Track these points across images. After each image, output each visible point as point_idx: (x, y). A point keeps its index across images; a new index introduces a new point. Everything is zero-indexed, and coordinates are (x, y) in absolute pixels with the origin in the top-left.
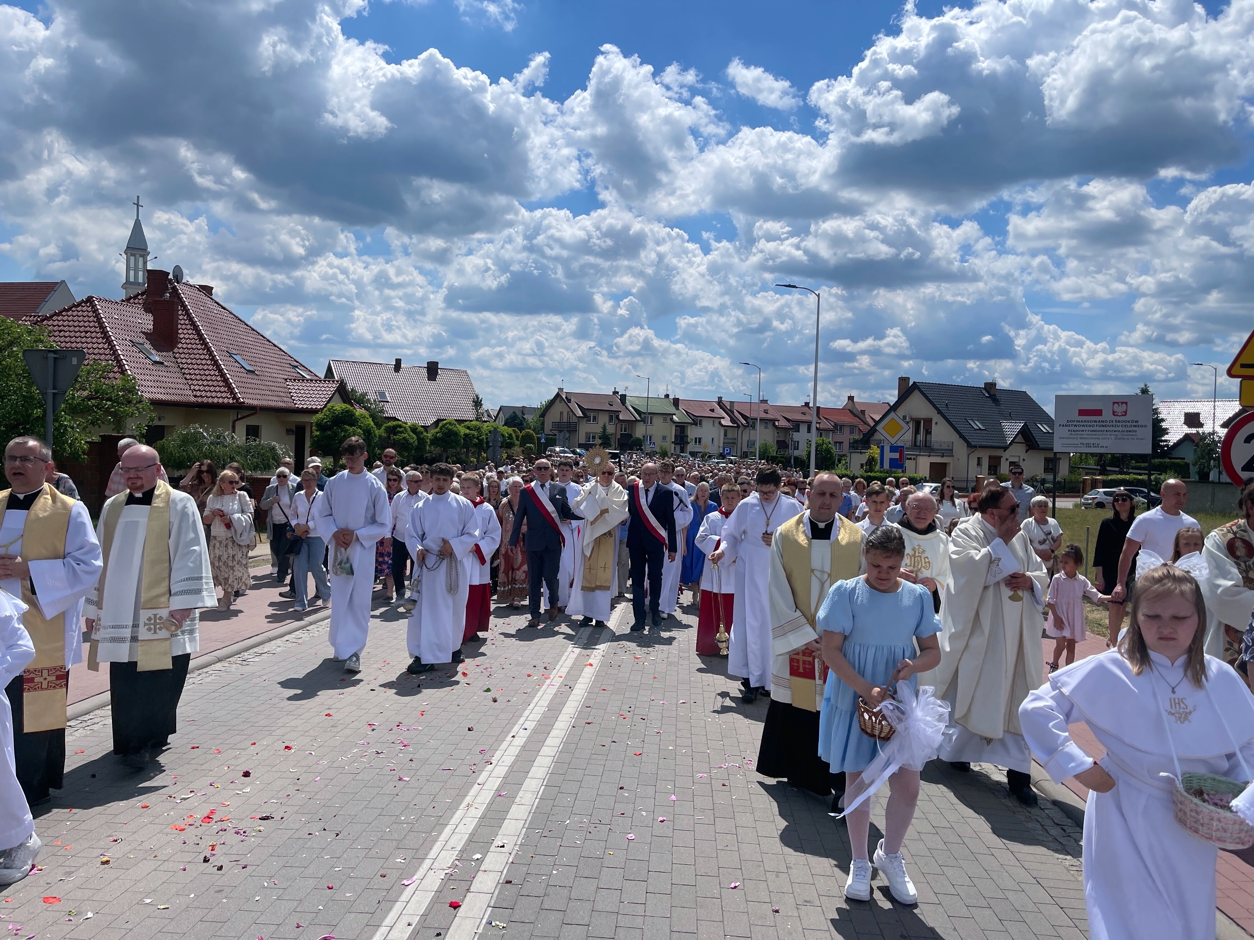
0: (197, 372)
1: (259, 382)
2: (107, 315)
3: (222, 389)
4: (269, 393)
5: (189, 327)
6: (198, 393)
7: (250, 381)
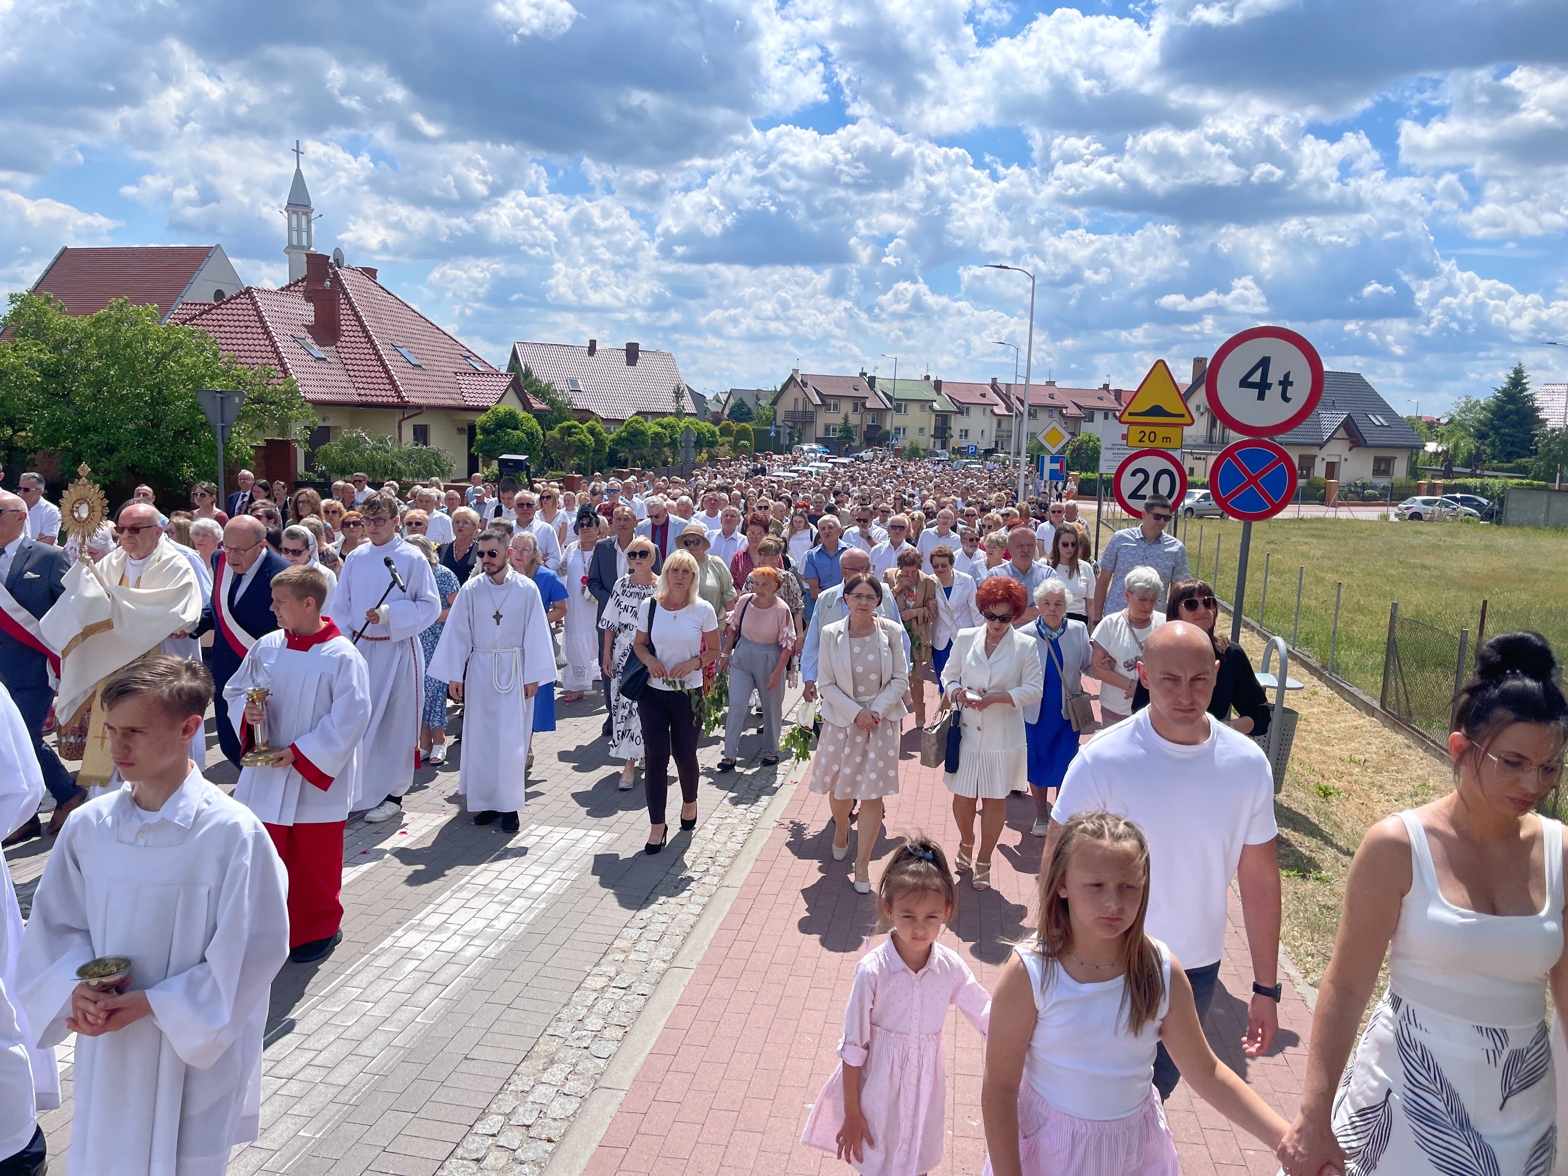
0: (361, 368)
1: (426, 378)
2: (267, 308)
3: (387, 387)
4: (436, 389)
5: (351, 317)
6: (362, 392)
7: (416, 377)
